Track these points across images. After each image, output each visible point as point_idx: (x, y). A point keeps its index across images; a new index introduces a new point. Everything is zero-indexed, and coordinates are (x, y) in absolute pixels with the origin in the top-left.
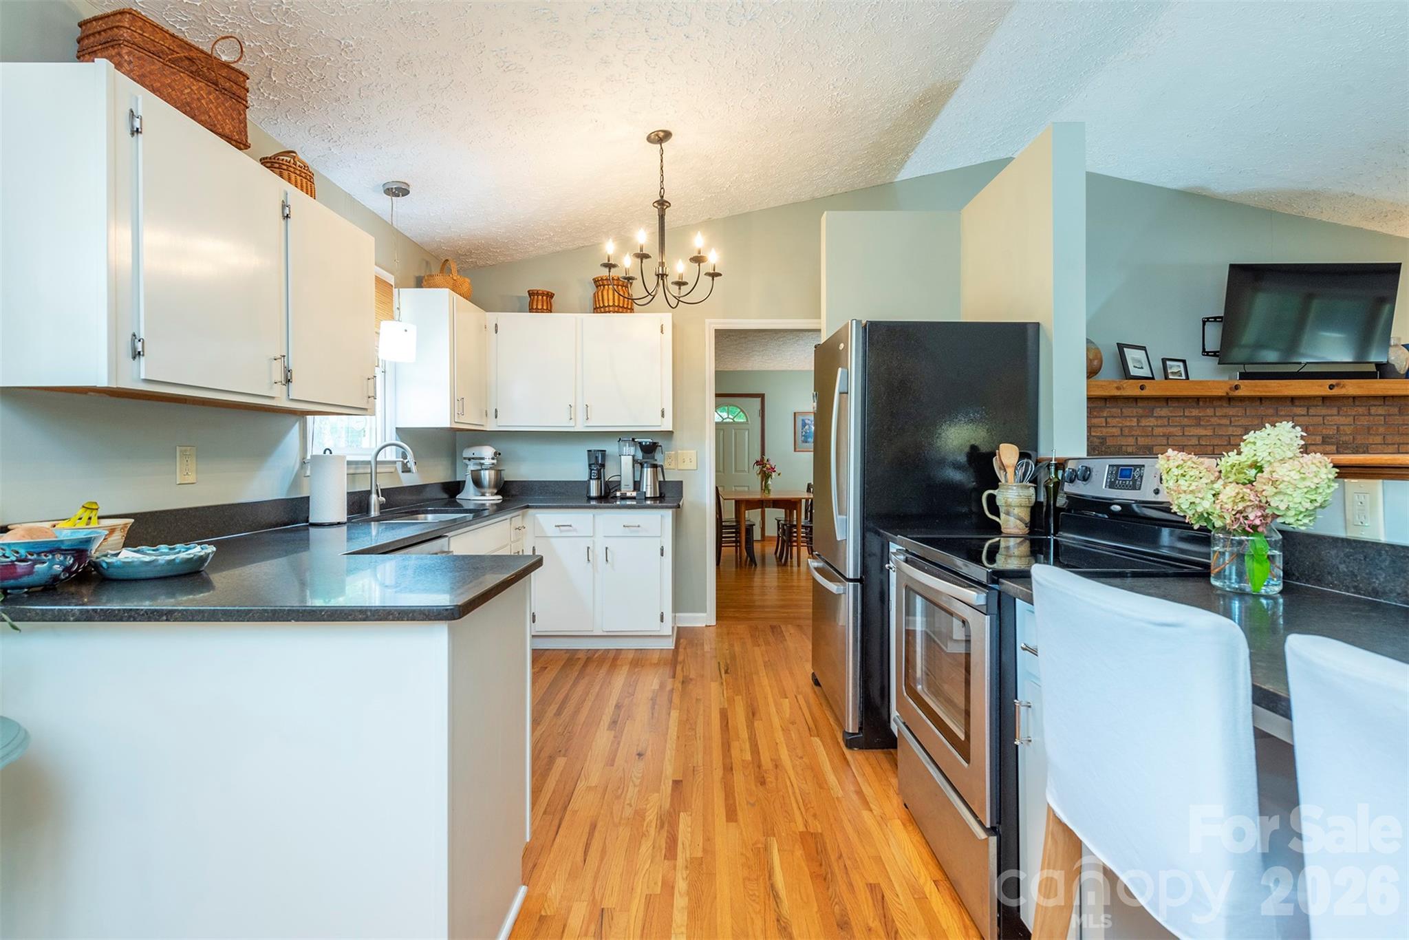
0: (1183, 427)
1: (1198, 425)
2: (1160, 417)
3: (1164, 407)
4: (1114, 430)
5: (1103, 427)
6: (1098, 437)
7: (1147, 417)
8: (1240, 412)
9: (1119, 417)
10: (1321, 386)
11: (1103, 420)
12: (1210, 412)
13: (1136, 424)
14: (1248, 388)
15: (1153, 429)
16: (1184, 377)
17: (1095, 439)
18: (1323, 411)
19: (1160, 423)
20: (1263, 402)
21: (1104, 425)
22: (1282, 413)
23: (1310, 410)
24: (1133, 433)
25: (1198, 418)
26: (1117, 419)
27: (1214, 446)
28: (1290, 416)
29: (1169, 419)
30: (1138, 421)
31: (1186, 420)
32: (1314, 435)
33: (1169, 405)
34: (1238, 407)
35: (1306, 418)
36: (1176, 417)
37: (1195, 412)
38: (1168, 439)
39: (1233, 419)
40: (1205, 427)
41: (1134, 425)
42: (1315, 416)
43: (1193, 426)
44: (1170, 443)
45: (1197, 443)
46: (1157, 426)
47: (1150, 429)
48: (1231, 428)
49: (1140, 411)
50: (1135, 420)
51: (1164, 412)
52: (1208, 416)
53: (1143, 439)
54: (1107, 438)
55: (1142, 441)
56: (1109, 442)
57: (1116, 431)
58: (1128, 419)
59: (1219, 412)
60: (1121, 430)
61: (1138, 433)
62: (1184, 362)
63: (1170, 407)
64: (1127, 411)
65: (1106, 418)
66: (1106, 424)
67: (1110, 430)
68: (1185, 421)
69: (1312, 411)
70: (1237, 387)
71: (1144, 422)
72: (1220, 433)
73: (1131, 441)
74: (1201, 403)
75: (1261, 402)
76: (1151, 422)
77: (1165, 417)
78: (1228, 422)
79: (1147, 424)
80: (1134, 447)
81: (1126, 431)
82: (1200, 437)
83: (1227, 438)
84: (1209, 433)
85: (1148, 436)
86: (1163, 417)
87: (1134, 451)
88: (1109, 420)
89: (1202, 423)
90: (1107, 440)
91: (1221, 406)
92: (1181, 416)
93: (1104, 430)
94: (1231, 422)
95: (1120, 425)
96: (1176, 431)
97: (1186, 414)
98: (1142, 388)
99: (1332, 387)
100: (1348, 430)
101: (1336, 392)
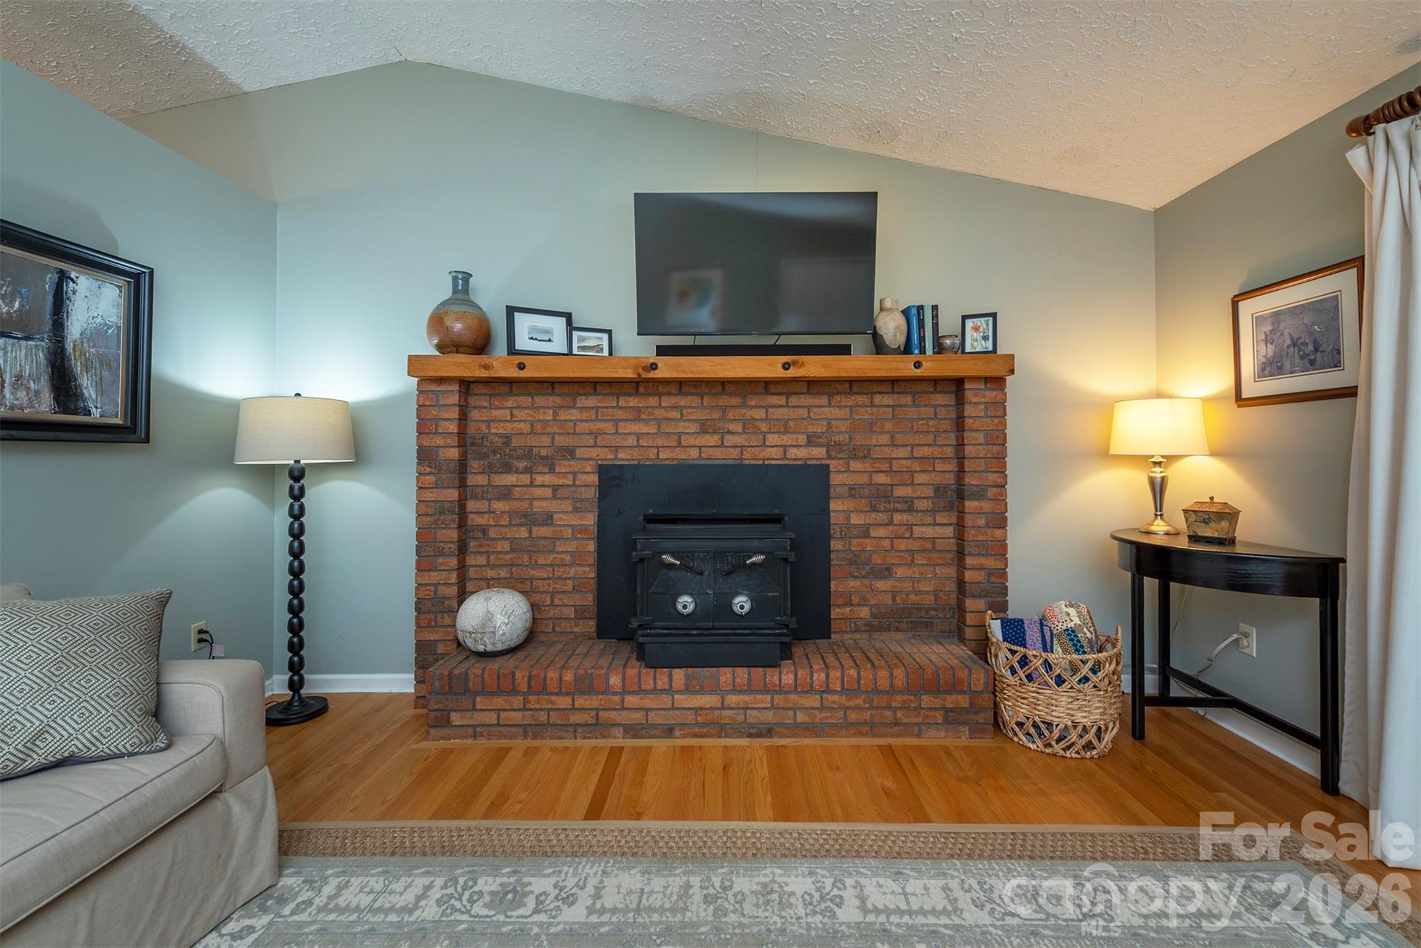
0: (616, 422)
1: (637, 419)
2: (586, 408)
3: (591, 395)
4: (522, 425)
5: (507, 421)
6: (500, 436)
7: (569, 407)
8: (695, 401)
9: (528, 408)
10: (771, 365)
11: (508, 411)
12: (653, 401)
13: (551, 418)
14: (669, 368)
15: (575, 424)
16: (606, 353)
17: (496, 439)
18: (808, 400)
19: (585, 415)
20: (726, 387)
21: (509, 418)
22: (753, 403)
23: (791, 400)
24: (548, 430)
25: (638, 410)
26: (527, 411)
27: (658, 447)
28: (762, 407)
29: (597, 411)
30: (555, 414)
31: (620, 411)
32: (794, 432)
33: (598, 392)
34: (693, 394)
35: (785, 411)
36: (607, 407)
37: (634, 402)
38: (596, 438)
39: (685, 412)
40: (647, 421)
41: (548, 418)
42: (798, 407)
43: (632, 420)
44: (598, 444)
45: (635, 443)
46: (582, 421)
47: (572, 424)
48: (681, 424)
49: (558, 400)
50: (551, 412)
51: (591, 401)
52: (651, 407)
53: (562, 438)
54: (513, 437)
55: (560, 441)
56: (515, 442)
57: (525, 427)
58: (541, 411)
59: (666, 401)
60: (532, 426)
61: (555, 429)
62: (609, 332)
63: (599, 394)
64: (540, 400)
65: (511, 408)
66: (511, 418)
67: (517, 425)
68: (620, 414)
69: (794, 400)
70: (654, 367)
71: (564, 415)
72: (668, 431)
73: (546, 441)
74: (641, 390)
75: (723, 389)
76: (573, 414)
77: (592, 408)
78: (678, 415)
79: (568, 417)
80: (550, 449)
81: (539, 428)
82: (639, 436)
83: (676, 437)
84: (652, 429)
85: (568, 434)
86: (590, 408)
87: (549, 455)
88: (515, 411)
89: (643, 416)
90: (513, 440)
91: (669, 394)
92: (613, 407)
93: (508, 425)
94: (682, 414)
95: (531, 419)
96: (608, 427)
97: (620, 404)
98: (521, 367)
99: (786, 366)
100: (843, 426)
101: (792, 373)
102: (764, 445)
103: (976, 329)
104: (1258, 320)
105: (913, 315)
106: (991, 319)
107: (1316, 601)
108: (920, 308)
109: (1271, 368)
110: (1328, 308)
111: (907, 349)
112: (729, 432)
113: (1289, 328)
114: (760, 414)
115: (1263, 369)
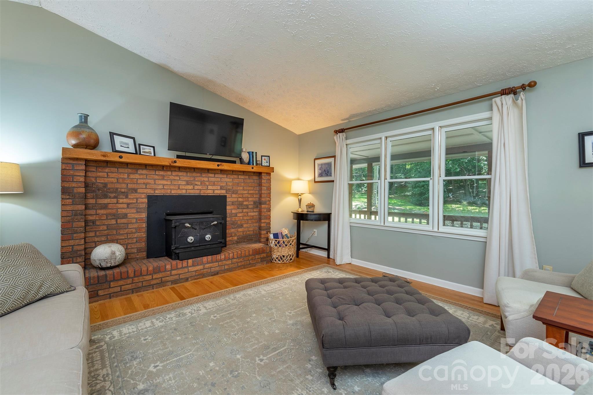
0: (155, 180)
1: (163, 179)
2: (142, 174)
3: (144, 169)
4: (113, 179)
5: (105, 177)
6: (102, 183)
7: (135, 174)
8: (185, 174)
9: (116, 173)
10: (214, 165)
11: (106, 174)
12: (169, 173)
13: (126, 177)
14: (181, 163)
15: (137, 180)
16: (153, 155)
17: (100, 184)
18: (221, 176)
19: (141, 177)
20: (195, 170)
21: (106, 176)
22: (204, 176)
23: (216, 175)
24: (125, 181)
25: (163, 176)
26: (115, 174)
27: (171, 189)
28: (207, 177)
29: (147, 176)
30: (128, 176)
31: (156, 176)
32: (217, 186)
33: (147, 168)
34: (184, 172)
35: (213, 179)
36: (151, 174)
37: (162, 173)
38: (146, 185)
39: (181, 177)
40: (167, 180)
41: (125, 177)
42: (218, 177)
43: (161, 179)
44: (147, 188)
45: (162, 188)
46: (140, 179)
47: (136, 180)
48: (180, 181)
49: (130, 170)
50: (127, 175)
51: (144, 172)
52: (168, 175)
53: (131, 185)
54: (108, 184)
55: (130, 186)
56: (109, 186)
57: (115, 180)
58: (122, 174)
59: (174, 173)
60: (118, 180)
61: (128, 182)
62: (154, 147)
63: (148, 169)
64: (121, 170)
65: (107, 173)
66: (107, 176)
67: (110, 179)
68: (156, 177)
69: (216, 176)
70: (175, 162)
71: (132, 176)
72: (175, 184)
73: (124, 186)
74: (165, 169)
75: (194, 170)
76: (137, 176)
77: (145, 174)
78: (179, 179)
79: (134, 177)
80: (126, 189)
81: (121, 181)
82: (164, 185)
83: (178, 186)
84: (169, 183)
85: (134, 183)
86: (143, 174)
87: (126, 191)
88: (109, 174)
89: (165, 178)
90: (108, 185)
91: (175, 171)
92: (153, 174)
93: (106, 179)
94: (180, 178)
95: (117, 177)
96: (152, 182)
97: (156, 173)
98: (120, 157)
99: (218, 165)
100: (230, 184)
101: (220, 168)
102: (207, 189)
103: (265, 159)
104: (319, 165)
105: (251, 154)
106: (268, 157)
107: (327, 221)
108: (253, 152)
109: (321, 175)
110: (329, 164)
111: (249, 163)
112: (196, 185)
113: (324, 167)
114: (206, 179)
115: (319, 175)
